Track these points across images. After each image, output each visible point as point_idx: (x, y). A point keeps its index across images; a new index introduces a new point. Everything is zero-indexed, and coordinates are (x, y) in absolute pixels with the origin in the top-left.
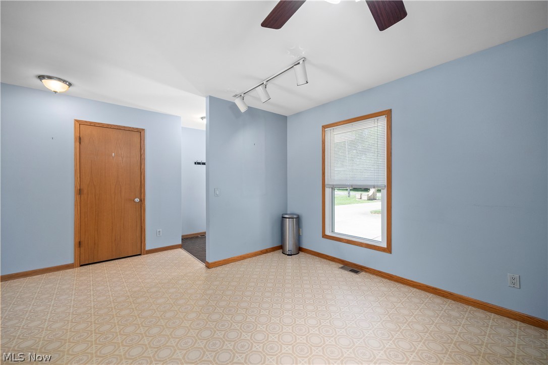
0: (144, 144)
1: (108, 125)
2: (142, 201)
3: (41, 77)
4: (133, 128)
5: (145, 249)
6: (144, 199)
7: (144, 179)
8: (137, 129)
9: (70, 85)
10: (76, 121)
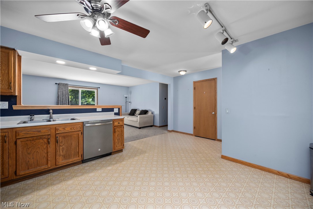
0: (217, 85)
1: (203, 80)
2: (215, 114)
3: (179, 72)
4: (212, 79)
5: (217, 138)
6: (216, 113)
7: (217, 103)
8: (213, 78)
9: (186, 71)
10: (194, 82)
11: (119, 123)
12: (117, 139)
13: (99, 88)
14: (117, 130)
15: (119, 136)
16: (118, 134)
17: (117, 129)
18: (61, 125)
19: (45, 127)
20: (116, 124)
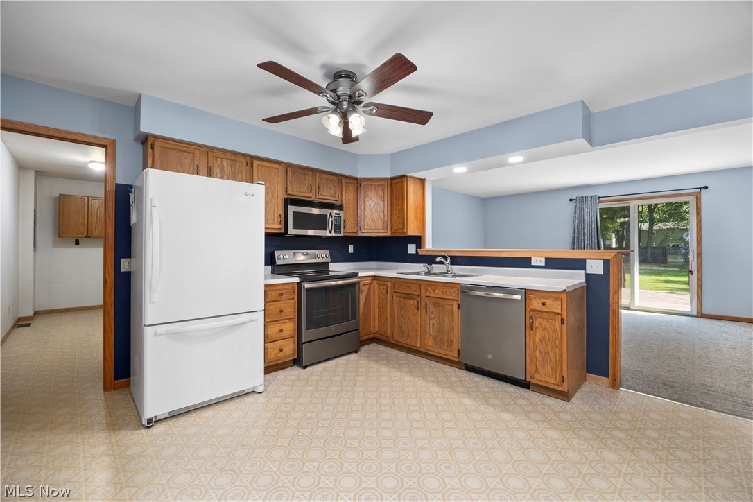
11: (543, 304)
12: (540, 352)
13: (706, 188)
14: (540, 324)
15: (546, 345)
16: (544, 338)
17: (541, 320)
18: (431, 283)
19: (415, 281)
20: (536, 304)
